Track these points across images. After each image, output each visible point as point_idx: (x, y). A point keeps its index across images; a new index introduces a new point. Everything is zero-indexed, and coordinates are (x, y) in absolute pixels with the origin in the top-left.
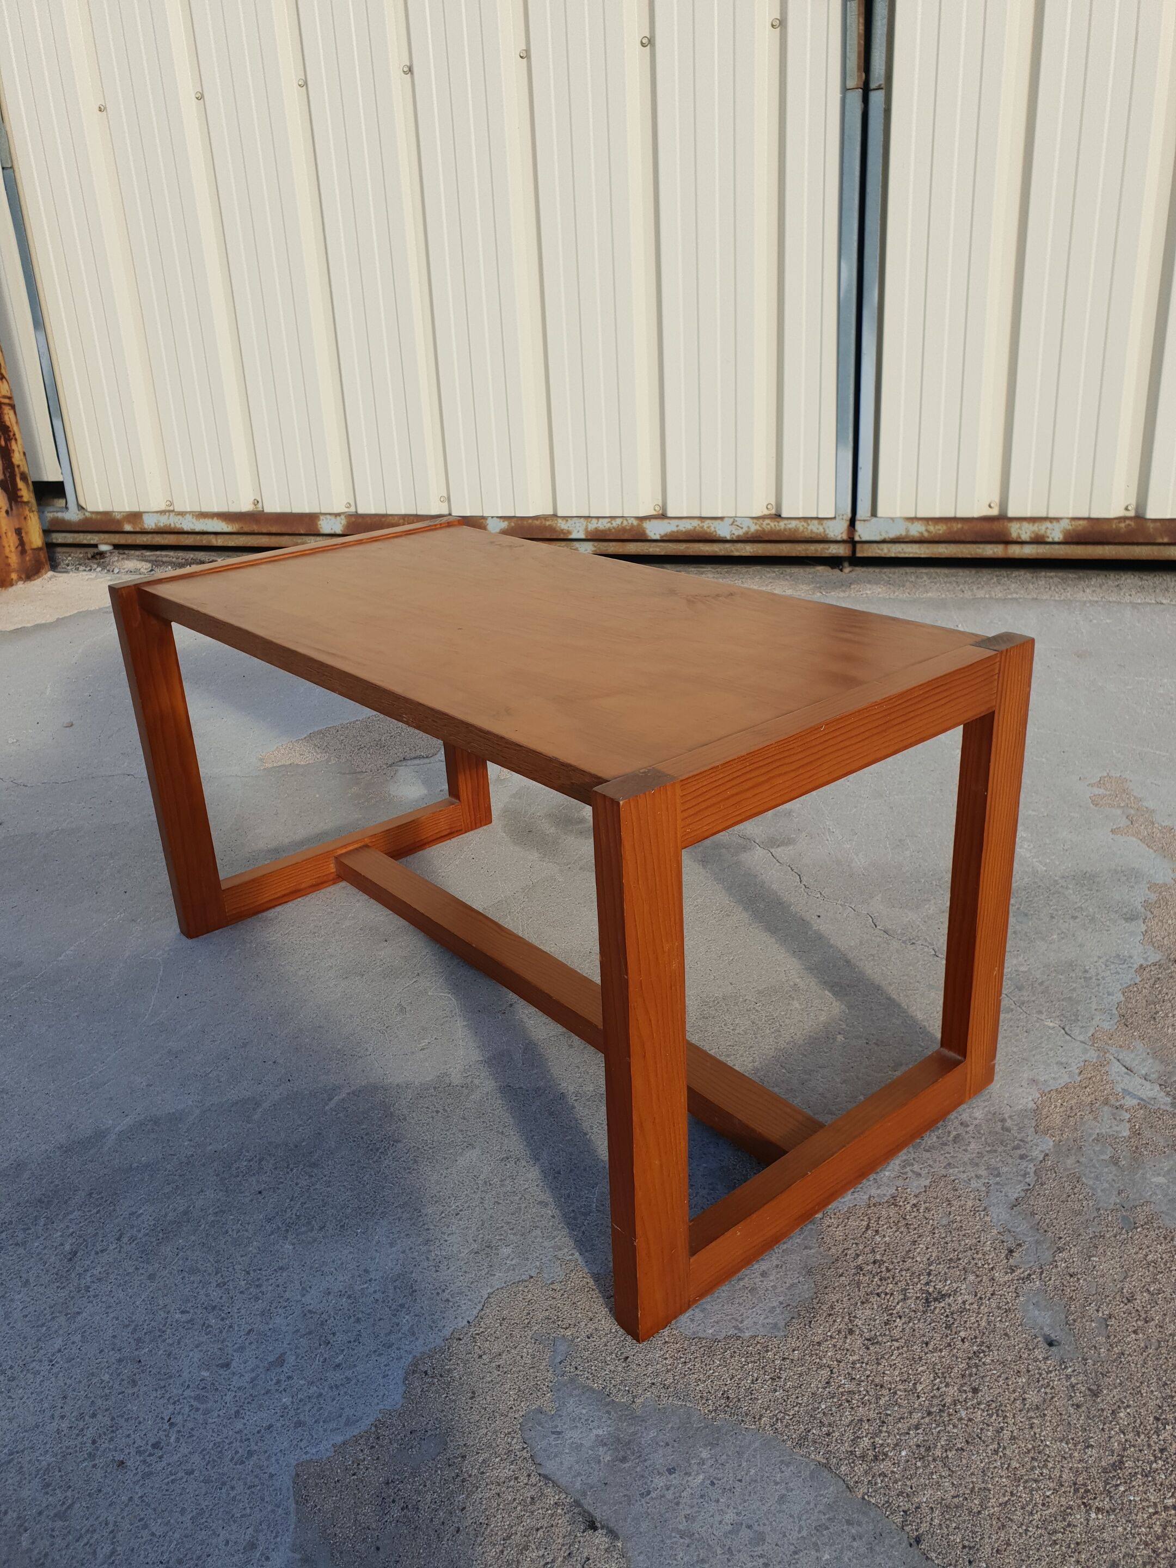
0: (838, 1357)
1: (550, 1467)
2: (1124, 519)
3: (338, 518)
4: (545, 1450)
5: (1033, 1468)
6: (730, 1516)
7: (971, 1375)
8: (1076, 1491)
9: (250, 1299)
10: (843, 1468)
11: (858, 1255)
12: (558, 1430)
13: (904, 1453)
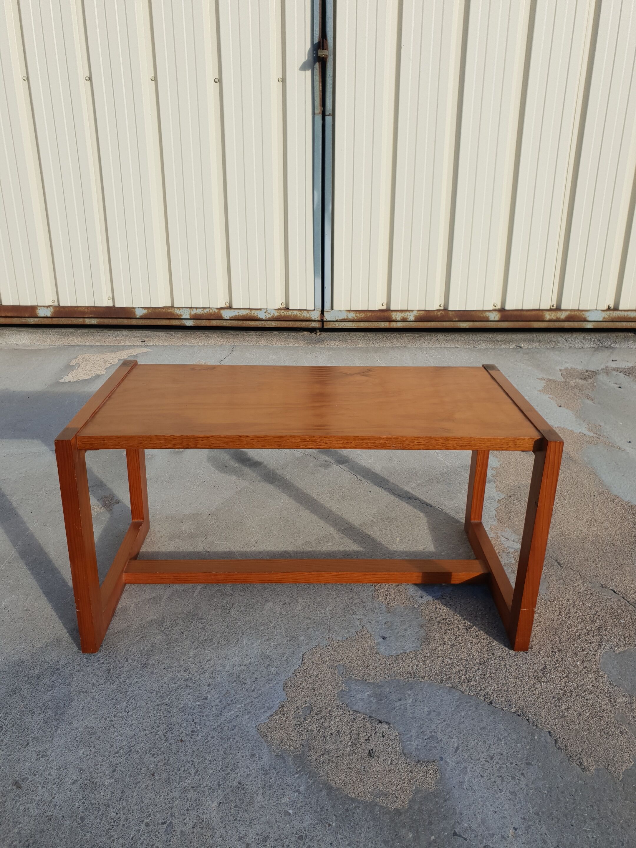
0: (443, 653)
1: (355, 708)
2: (438, 310)
3: (49, 308)
4: (351, 703)
5: (519, 674)
6: (426, 709)
7: (490, 650)
8: (535, 678)
9: (202, 674)
10: (459, 687)
11: (436, 618)
12: (352, 695)
13: (477, 678)
